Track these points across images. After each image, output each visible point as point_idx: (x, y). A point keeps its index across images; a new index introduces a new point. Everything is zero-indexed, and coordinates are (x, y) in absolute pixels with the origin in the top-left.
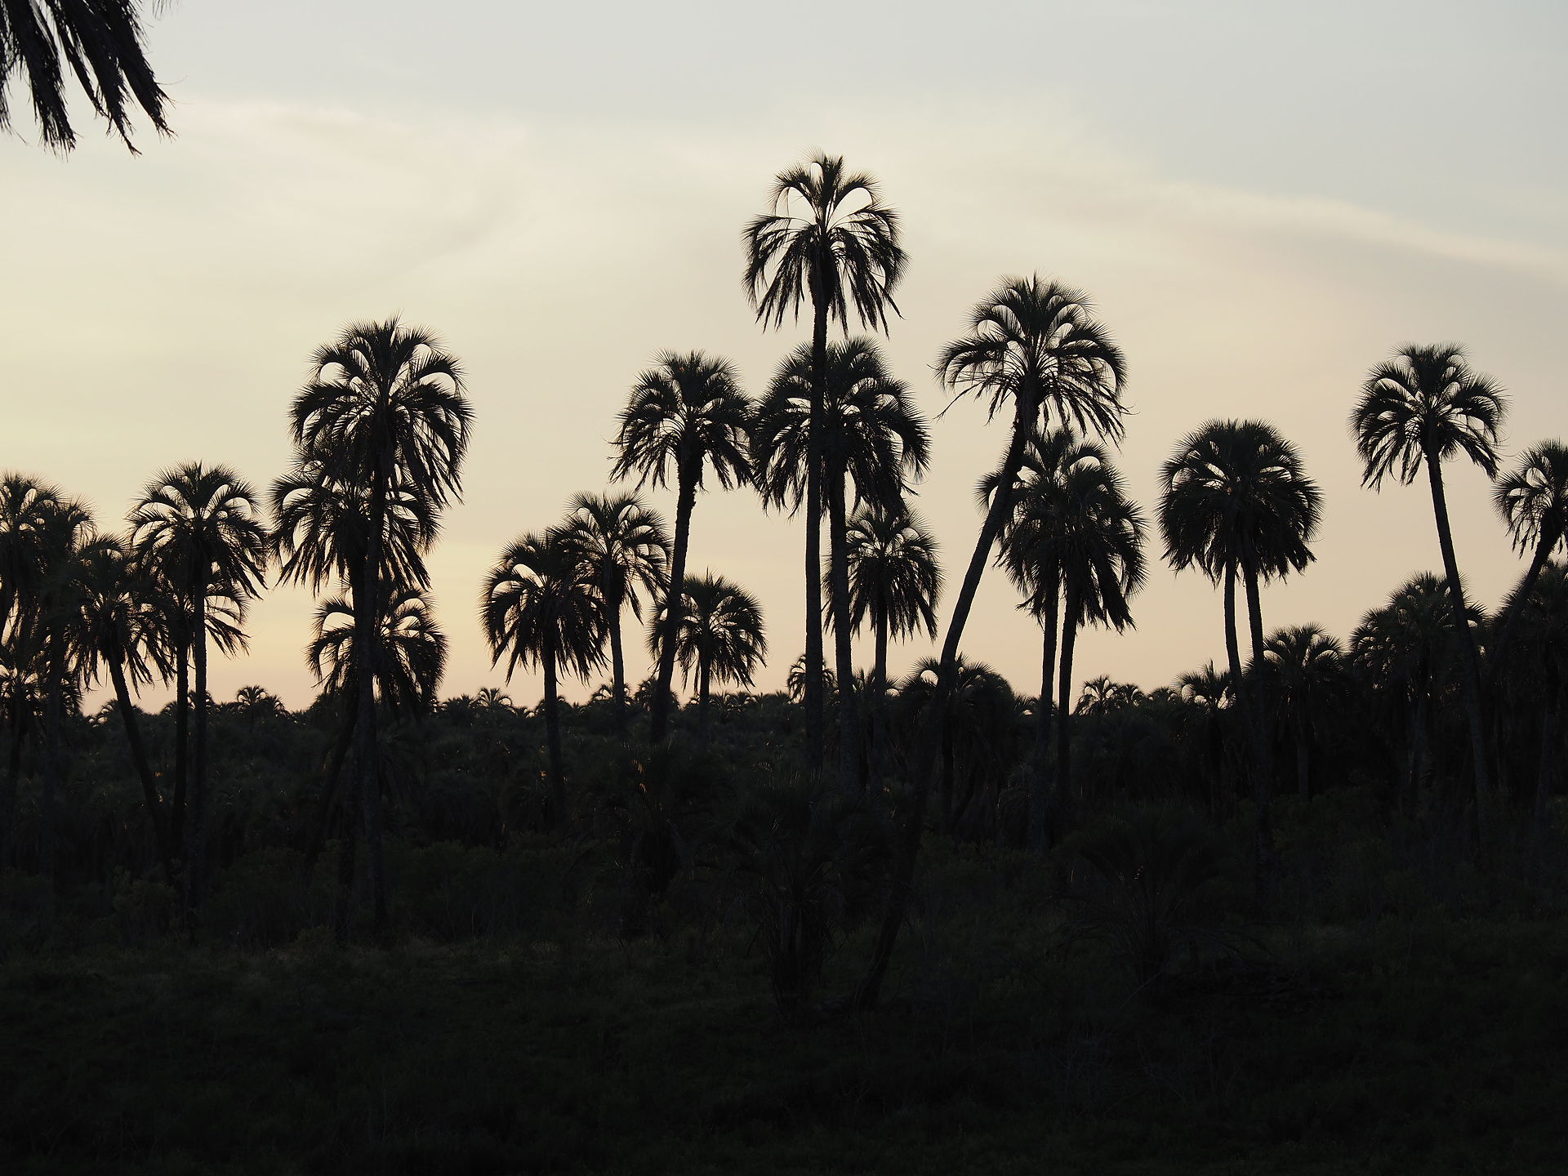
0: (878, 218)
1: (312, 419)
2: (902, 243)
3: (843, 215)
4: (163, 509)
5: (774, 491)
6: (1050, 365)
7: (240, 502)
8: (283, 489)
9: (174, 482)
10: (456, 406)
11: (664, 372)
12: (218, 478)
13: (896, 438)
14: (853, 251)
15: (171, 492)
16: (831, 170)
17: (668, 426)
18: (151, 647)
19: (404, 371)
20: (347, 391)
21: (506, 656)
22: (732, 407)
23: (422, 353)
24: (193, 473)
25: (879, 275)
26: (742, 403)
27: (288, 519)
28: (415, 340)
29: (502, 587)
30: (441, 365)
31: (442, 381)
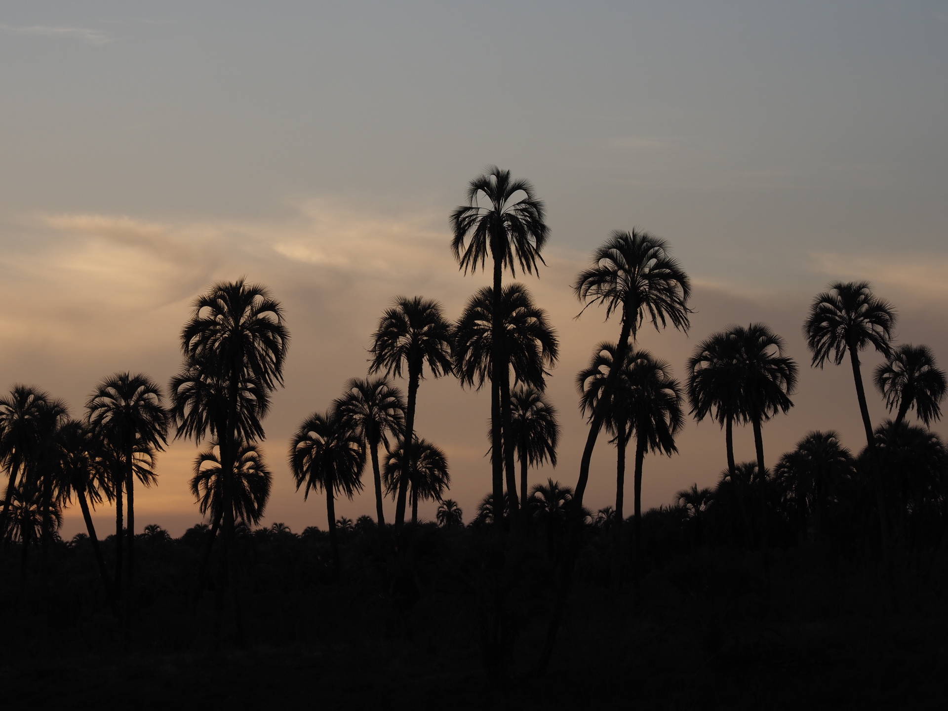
0: (532, 207)
1: (195, 339)
2: (547, 221)
3: (509, 206)
4: (107, 400)
5: (467, 376)
6: (644, 285)
7: (152, 395)
8: (177, 382)
9: (113, 384)
10: (279, 330)
11: (399, 309)
12: (139, 381)
13: (539, 343)
14: (517, 226)
15: (112, 391)
16: (503, 178)
17: (402, 341)
18: (102, 482)
19: (248, 311)
20: (214, 323)
21: (304, 485)
22: (440, 329)
23: (258, 299)
24: (124, 378)
25: (533, 241)
26: (445, 326)
27: (180, 400)
28: (255, 291)
29: (301, 445)
30: (270, 306)
31: (271, 316)
